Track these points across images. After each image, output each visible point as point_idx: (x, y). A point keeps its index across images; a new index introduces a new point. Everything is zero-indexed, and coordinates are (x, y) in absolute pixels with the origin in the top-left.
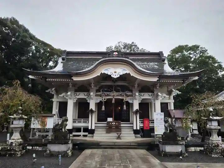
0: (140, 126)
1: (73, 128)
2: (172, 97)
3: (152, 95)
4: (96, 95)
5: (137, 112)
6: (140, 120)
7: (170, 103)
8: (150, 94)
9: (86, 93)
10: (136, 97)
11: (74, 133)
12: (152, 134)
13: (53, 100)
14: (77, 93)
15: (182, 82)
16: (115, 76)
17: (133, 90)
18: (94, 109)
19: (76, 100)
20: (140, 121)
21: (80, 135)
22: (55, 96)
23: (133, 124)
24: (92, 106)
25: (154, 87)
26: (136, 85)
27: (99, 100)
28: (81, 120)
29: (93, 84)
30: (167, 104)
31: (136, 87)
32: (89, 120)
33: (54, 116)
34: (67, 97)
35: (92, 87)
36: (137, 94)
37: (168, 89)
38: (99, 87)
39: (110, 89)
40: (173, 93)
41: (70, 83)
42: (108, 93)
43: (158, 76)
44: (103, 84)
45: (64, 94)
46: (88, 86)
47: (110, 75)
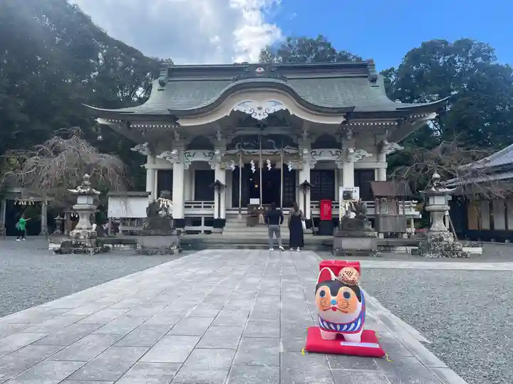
0: (311, 215)
1: (185, 217)
2: (383, 157)
3: (338, 153)
4: (228, 156)
5: (305, 184)
6: (311, 203)
7: (378, 169)
8: (334, 151)
9: (207, 152)
10: (305, 157)
11: (188, 228)
13: (146, 166)
14: (190, 151)
15: (396, 124)
16: (260, 116)
17: (300, 143)
18: (223, 181)
19: (190, 166)
20: (314, 205)
21: (200, 231)
22: (149, 159)
24: (220, 177)
25: (341, 137)
26: (305, 134)
28: (201, 203)
29: (221, 133)
30: (372, 171)
31: (305, 138)
32: (214, 203)
33: (149, 196)
34: (171, 161)
35: (219, 139)
36: (306, 151)
37: (375, 141)
38: (233, 140)
39: (253, 142)
40: (385, 148)
41: (176, 133)
42: (250, 151)
43: (345, 114)
44: (239, 133)
45: (165, 154)
46: (210, 138)
47: (250, 115)
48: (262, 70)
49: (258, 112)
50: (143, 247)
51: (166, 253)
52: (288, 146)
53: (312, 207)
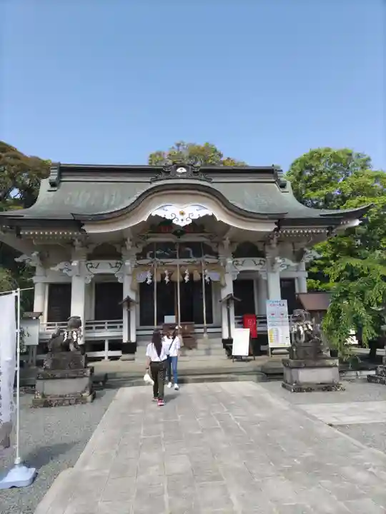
1: (86, 342)
2: (303, 265)
3: (262, 262)
5: (229, 298)
6: (236, 319)
7: (298, 278)
8: (257, 260)
9: (113, 262)
10: (228, 267)
12: (263, 348)
13: (35, 279)
14: (93, 262)
15: (327, 231)
16: (182, 222)
17: (220, 251)
18: (133, 297)
19: (92, 279)
20: (238, 321)
22: (39, 271)
23: (220, 327)
25: (264, 245)
26: (227, 242)
28: (104, 323)
29: (131, 240)
30: (293, 280)
31: (226, 246)
32: (122, 322)
34: (70, 274)
35: (129, 247)
36: (230, 261)
37: (294, 249)
38: (144, 249)
39: (168, 250)
40: (305, 256)
41: (77, 240)
42: (164, 260)
43: (277, 221)
44: (151, 240)
45: (61, 265)
46: (118, 247)
47: (171, 221)
48: (184, 170)
49: (180, 217)
50: (43, 396)
51: (77, 402)
52: (207, 255)
53: (236, 323)
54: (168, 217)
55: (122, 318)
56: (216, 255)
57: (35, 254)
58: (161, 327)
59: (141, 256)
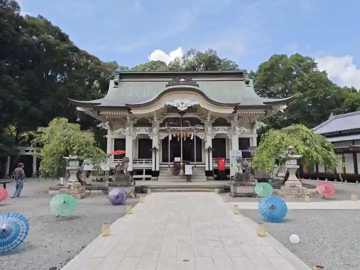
0: (213, 167)
1: (133, 170)
2: (255, 131)
3: (229, 129)
4: (161, 131)
5: (209, 149)
7: (252, 138)
8: (226, 128)
9: (147, 128)
10: (209, 132)
11: (135, 176)
12: (228, 176)
13: (107, 136)
14: (137, 128)
15: (264, 113)
16: (182, 108)
17: (205, 123)
18: (157, 147)
19: (136, 137)
20: (214, 161)
21: (143, 178)
22: (109, 132)
23: (205, 164)
24: (156, 144)
25: (230, 119)
26: (209, 118)
27: (163, 136)
28: (143, 160)
29: (156, 117)
30: (248, 139)
31: (208, 120)
32: (152, 160)
34: (125, 134)
35: (155, 120)
36: (209, 129)
37: (250, 121)
38: (164, 121)
39: (176, 122)
40: (256, 125)
41: (128, 117)
42: (175, 128)
43: (234, 107)
44: (168, 116)
45: (121, 130)
46: (150, 120)
47: (176, 107)
49: (181, 106)
52: (198, 125)
53: (213, 162)
54: (175, 106)
55: (152, 158)
56: (203, 124)
57: (107, 123)
58: (172, 163)
59: (161, 125)
